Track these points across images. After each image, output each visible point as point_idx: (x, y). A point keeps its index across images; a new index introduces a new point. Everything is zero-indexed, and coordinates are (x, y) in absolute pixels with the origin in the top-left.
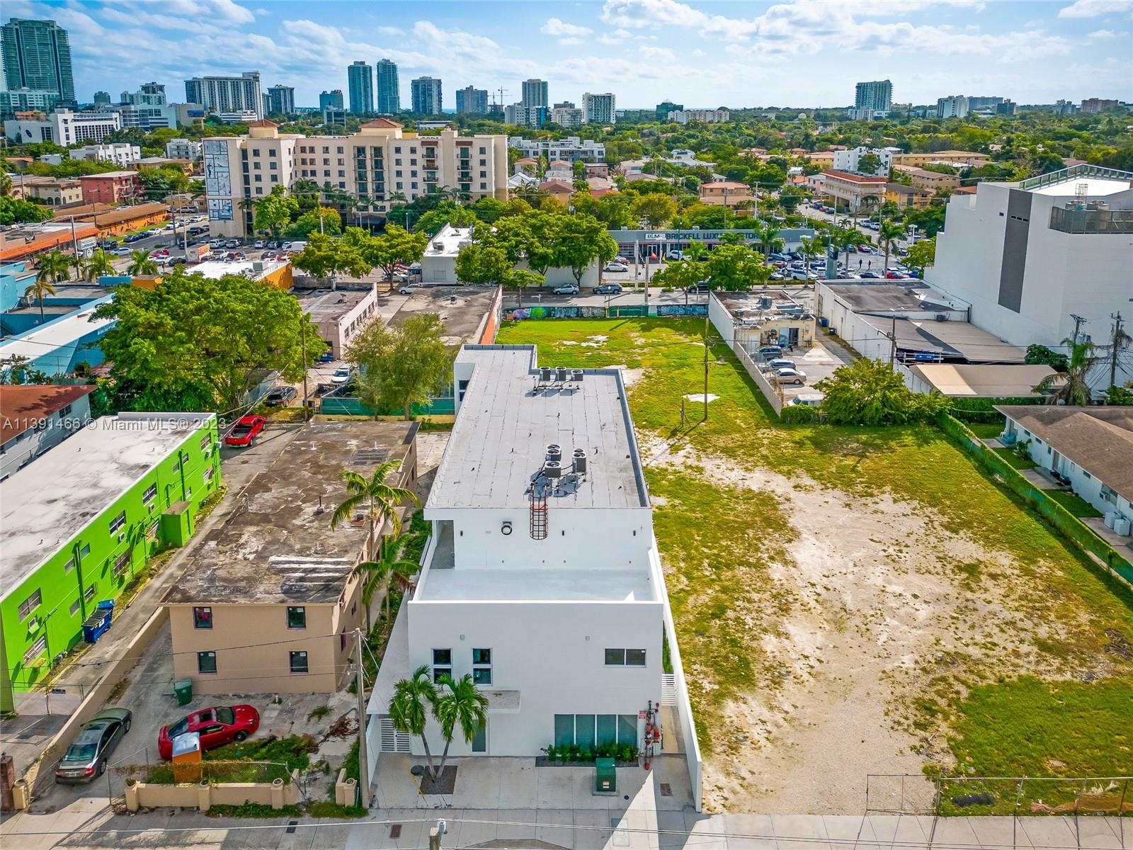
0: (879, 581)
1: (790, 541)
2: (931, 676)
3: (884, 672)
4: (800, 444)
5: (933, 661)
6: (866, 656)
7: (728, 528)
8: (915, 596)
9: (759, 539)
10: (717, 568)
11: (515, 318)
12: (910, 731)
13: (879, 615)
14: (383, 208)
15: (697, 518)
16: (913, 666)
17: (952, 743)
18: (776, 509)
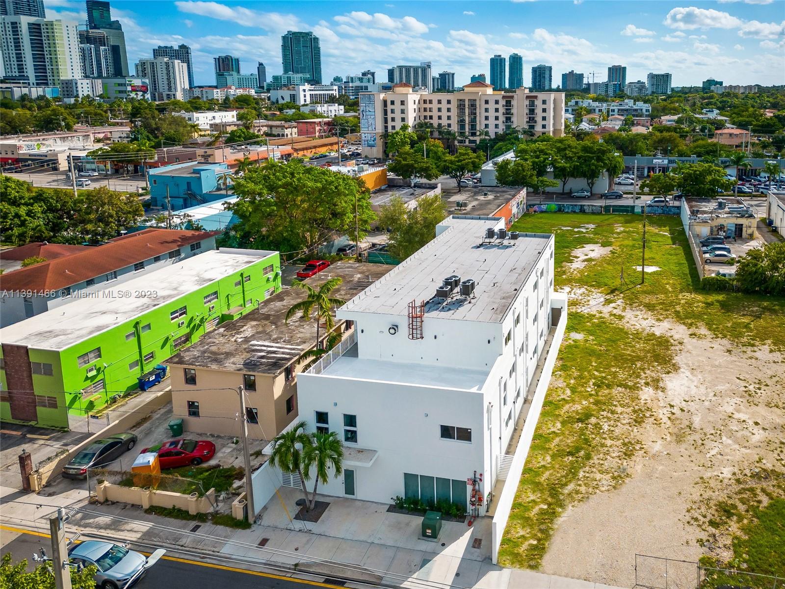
0: (730, 409)
1: (668, 373)
2: (742, 486)
3: (702, 478)
4: (709, 305)
5: (749, 475)
6: (693, 464)
7: (622, 359)
8: (757, 424)
9: (643, 369)
10: (599, 386)
11: (535, 211)
12: (703, 527)
13: (718, 434)
14: (474, 142)
15: (600, 350)
16: (730, 476)
17: (736, 541)
18: (668, 349)
